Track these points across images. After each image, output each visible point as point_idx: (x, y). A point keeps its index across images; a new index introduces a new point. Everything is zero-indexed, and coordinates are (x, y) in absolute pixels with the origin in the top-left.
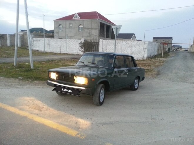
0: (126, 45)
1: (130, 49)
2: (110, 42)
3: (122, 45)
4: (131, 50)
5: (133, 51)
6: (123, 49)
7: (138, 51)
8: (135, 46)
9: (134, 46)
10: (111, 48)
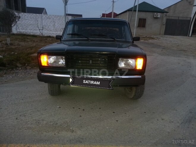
0: (47, 20)
1: (52, 25)
2: (25, 15)
3: (42, 20)
4: (54, 25)
5: (56, 27)
6: (43, 25)
7: (62, 27)
8: (58, 21)
9: (56, 21)
10: (28, 23)
